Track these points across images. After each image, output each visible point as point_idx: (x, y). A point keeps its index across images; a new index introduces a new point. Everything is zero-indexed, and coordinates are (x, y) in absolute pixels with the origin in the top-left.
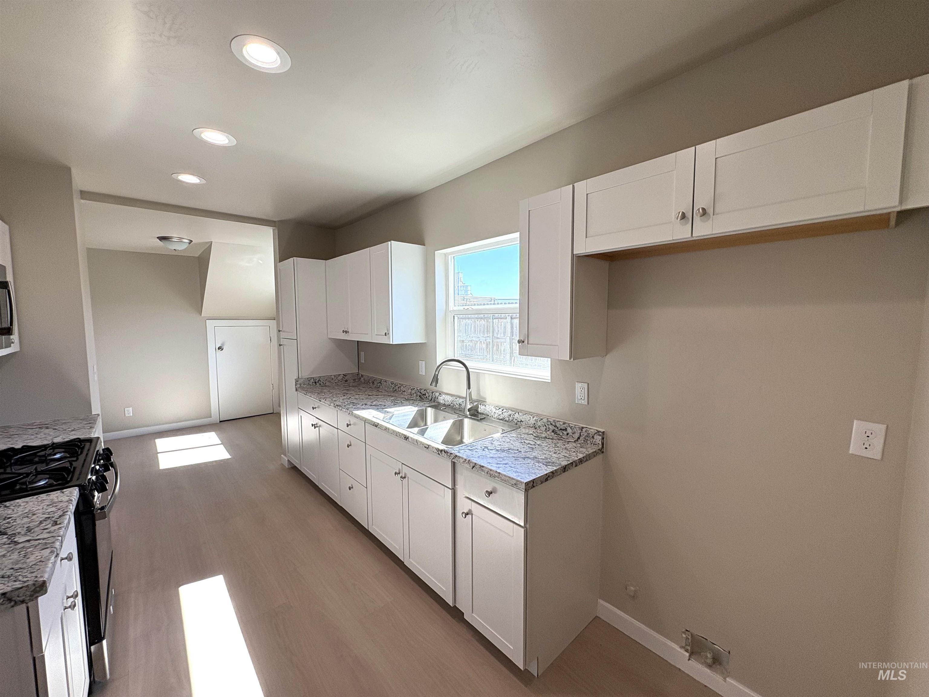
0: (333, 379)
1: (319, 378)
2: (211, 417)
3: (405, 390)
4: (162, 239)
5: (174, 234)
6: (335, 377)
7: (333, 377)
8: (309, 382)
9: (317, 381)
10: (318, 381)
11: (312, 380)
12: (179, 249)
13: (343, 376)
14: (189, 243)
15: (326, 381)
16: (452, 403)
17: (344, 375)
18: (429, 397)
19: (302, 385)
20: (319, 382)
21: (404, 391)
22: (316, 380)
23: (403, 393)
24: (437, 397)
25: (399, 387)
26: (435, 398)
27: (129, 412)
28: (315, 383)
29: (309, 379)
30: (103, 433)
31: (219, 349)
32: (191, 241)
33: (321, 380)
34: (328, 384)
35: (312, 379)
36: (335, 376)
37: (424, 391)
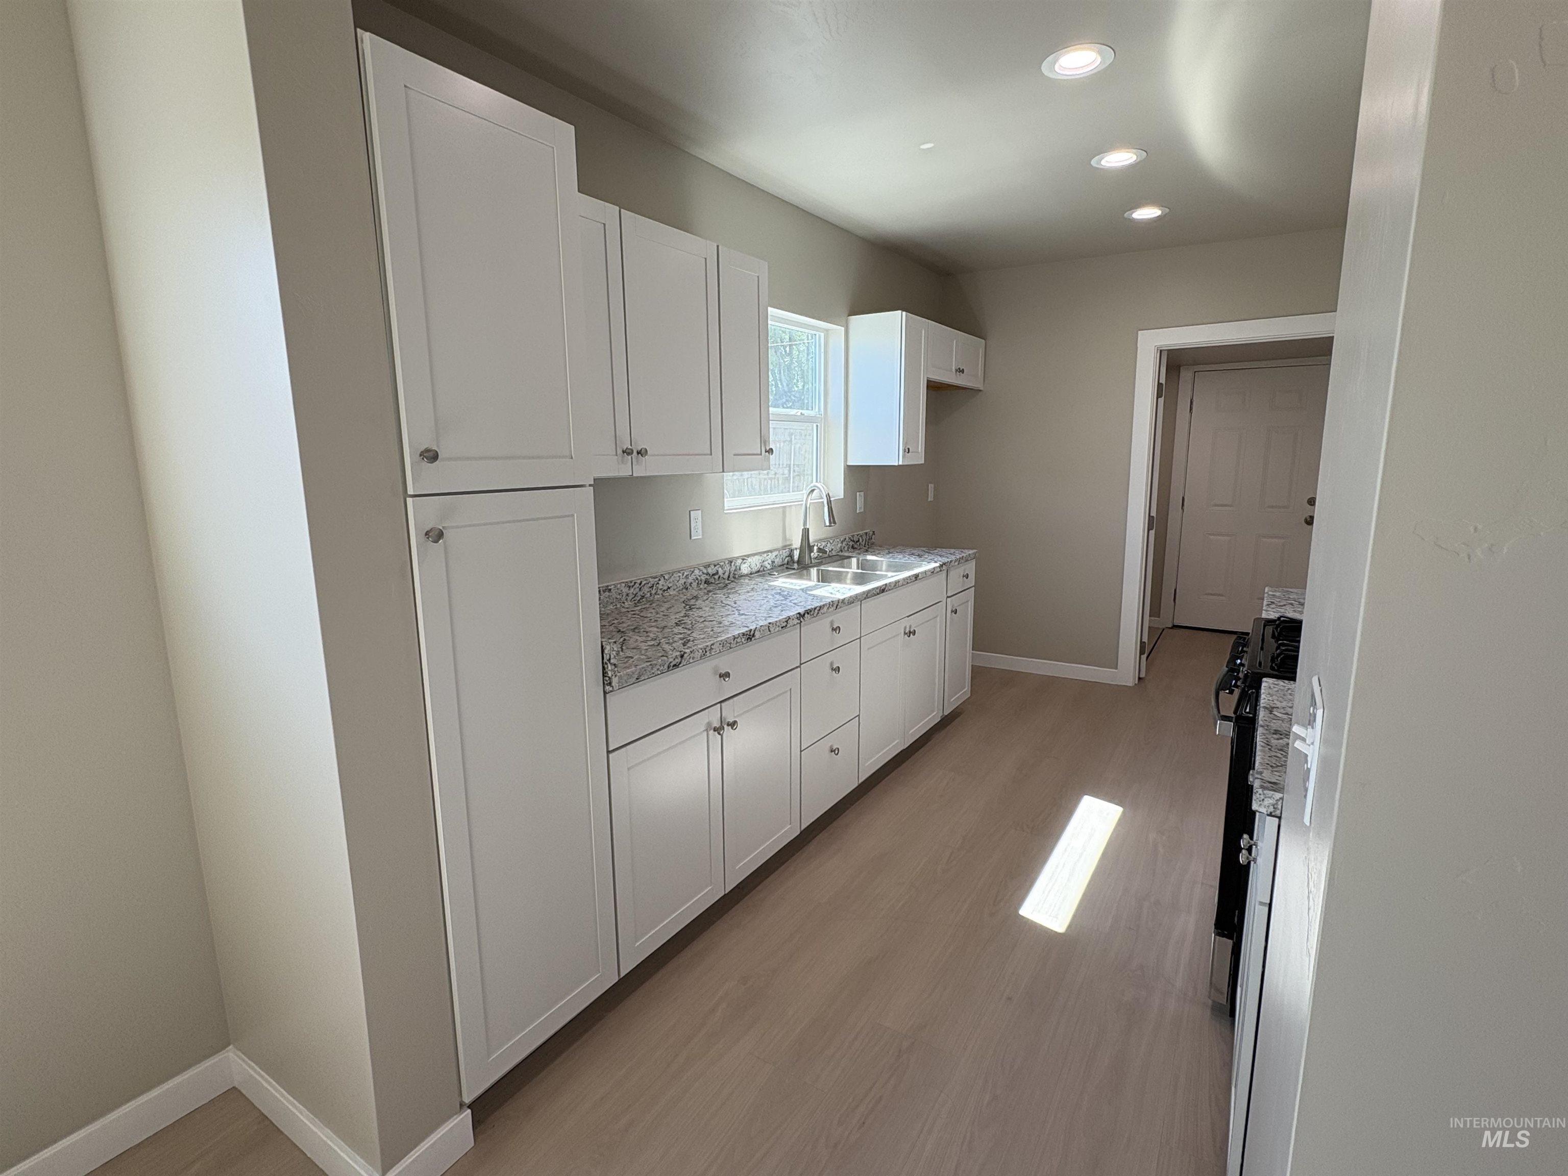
3: (670, 586)
16: (761, 566)
18: (724, 574)
21: (665, 588)
23: (666, 594)
24: (738, 568)
25: (652, 587)
26: (735, 570)
37: (715, 566)
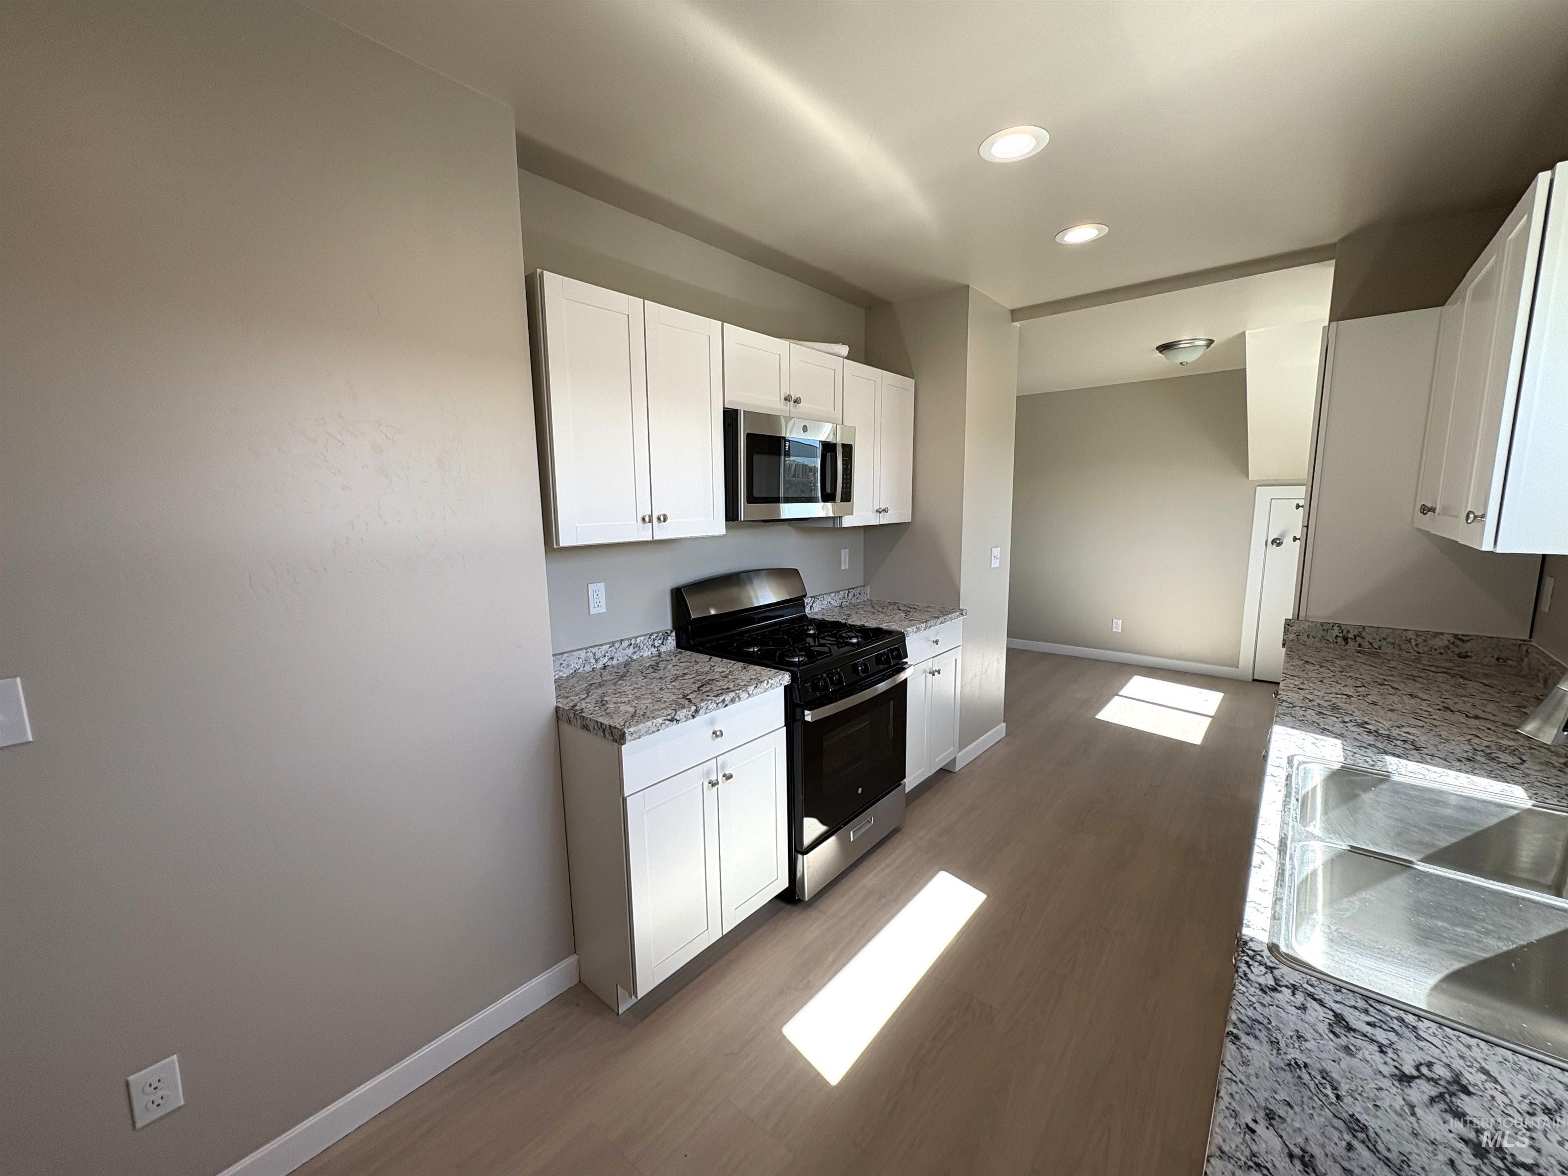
0: (1409, 641)
1: (1361, 629)
2: (1237, 667)
4: (1164, 348)
5: (1183, 335)
6: (1418, 636)
7: (1410, 635)
8: (1324, 633)
9: (1350, 635)
10: (1355, 637)
11: (1336, 631)
12: (1188, 361)
13: (1452, 639)
14: (1208, 346)
15: (1384, 642)
17: (1456, 636)
19: (1304, 638)
20: (1358, 639)
22: (1348, 632)
27: (1118, 626)
28: (1346, 639)
29: (1326, 627)
30: (1008, 637)
31: (1273, 542)
32: (1211, 341)
33: (1364, 634)
34: (1388, 649)
35: (1336, 628)
36: (1418, 634)
